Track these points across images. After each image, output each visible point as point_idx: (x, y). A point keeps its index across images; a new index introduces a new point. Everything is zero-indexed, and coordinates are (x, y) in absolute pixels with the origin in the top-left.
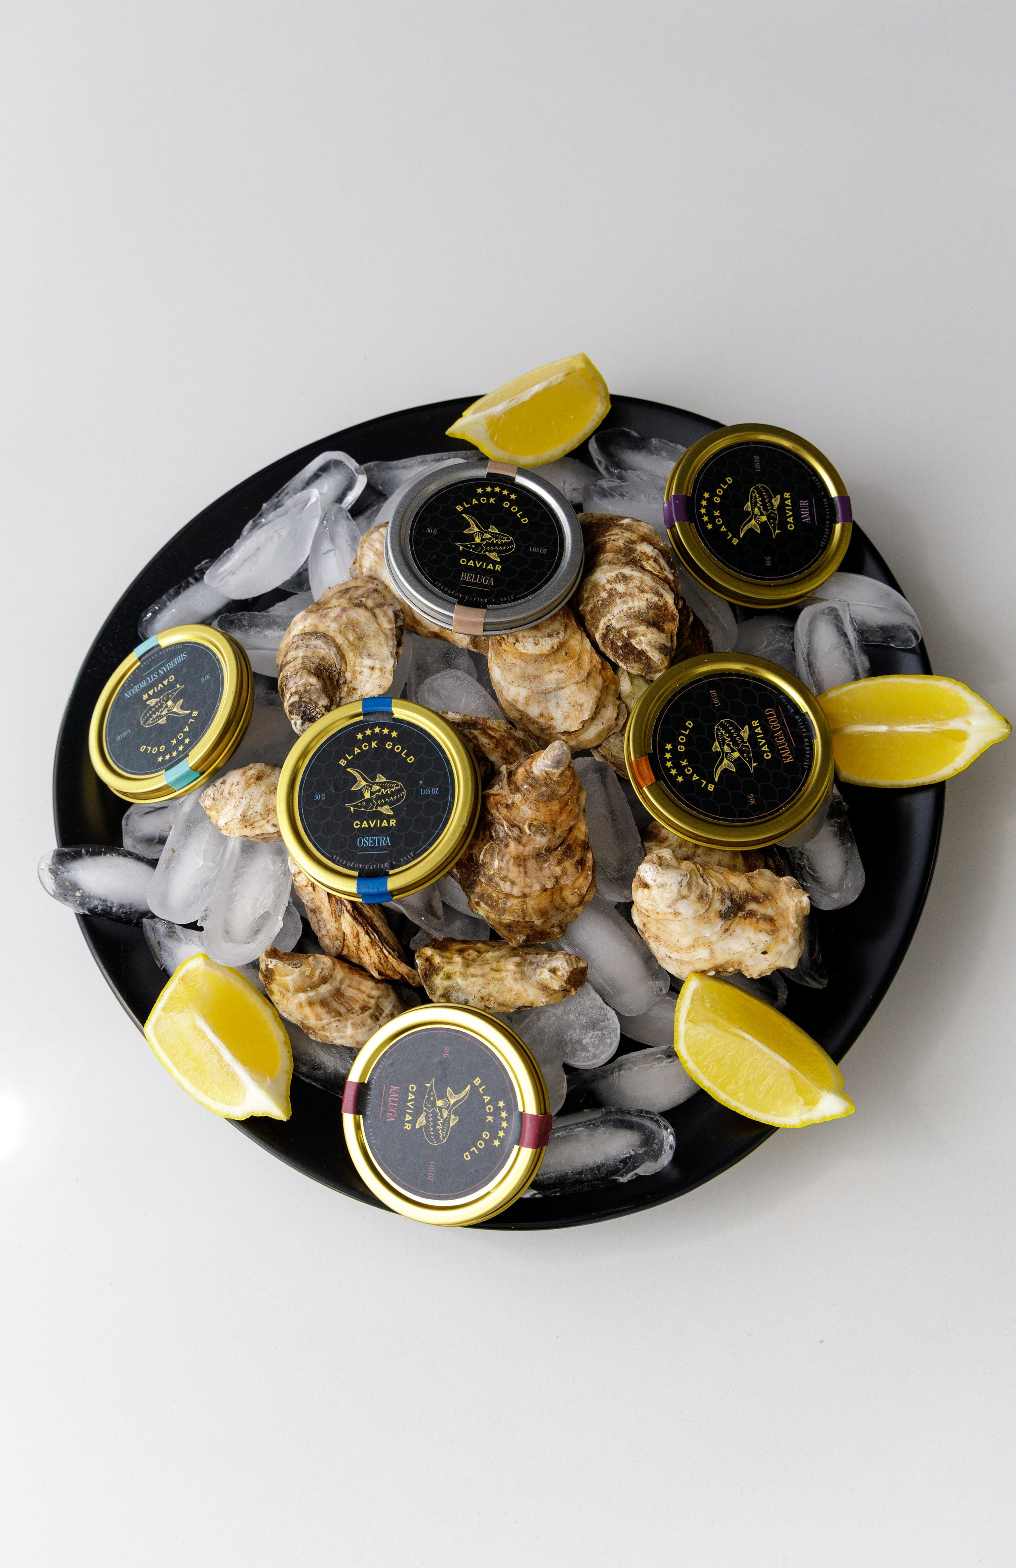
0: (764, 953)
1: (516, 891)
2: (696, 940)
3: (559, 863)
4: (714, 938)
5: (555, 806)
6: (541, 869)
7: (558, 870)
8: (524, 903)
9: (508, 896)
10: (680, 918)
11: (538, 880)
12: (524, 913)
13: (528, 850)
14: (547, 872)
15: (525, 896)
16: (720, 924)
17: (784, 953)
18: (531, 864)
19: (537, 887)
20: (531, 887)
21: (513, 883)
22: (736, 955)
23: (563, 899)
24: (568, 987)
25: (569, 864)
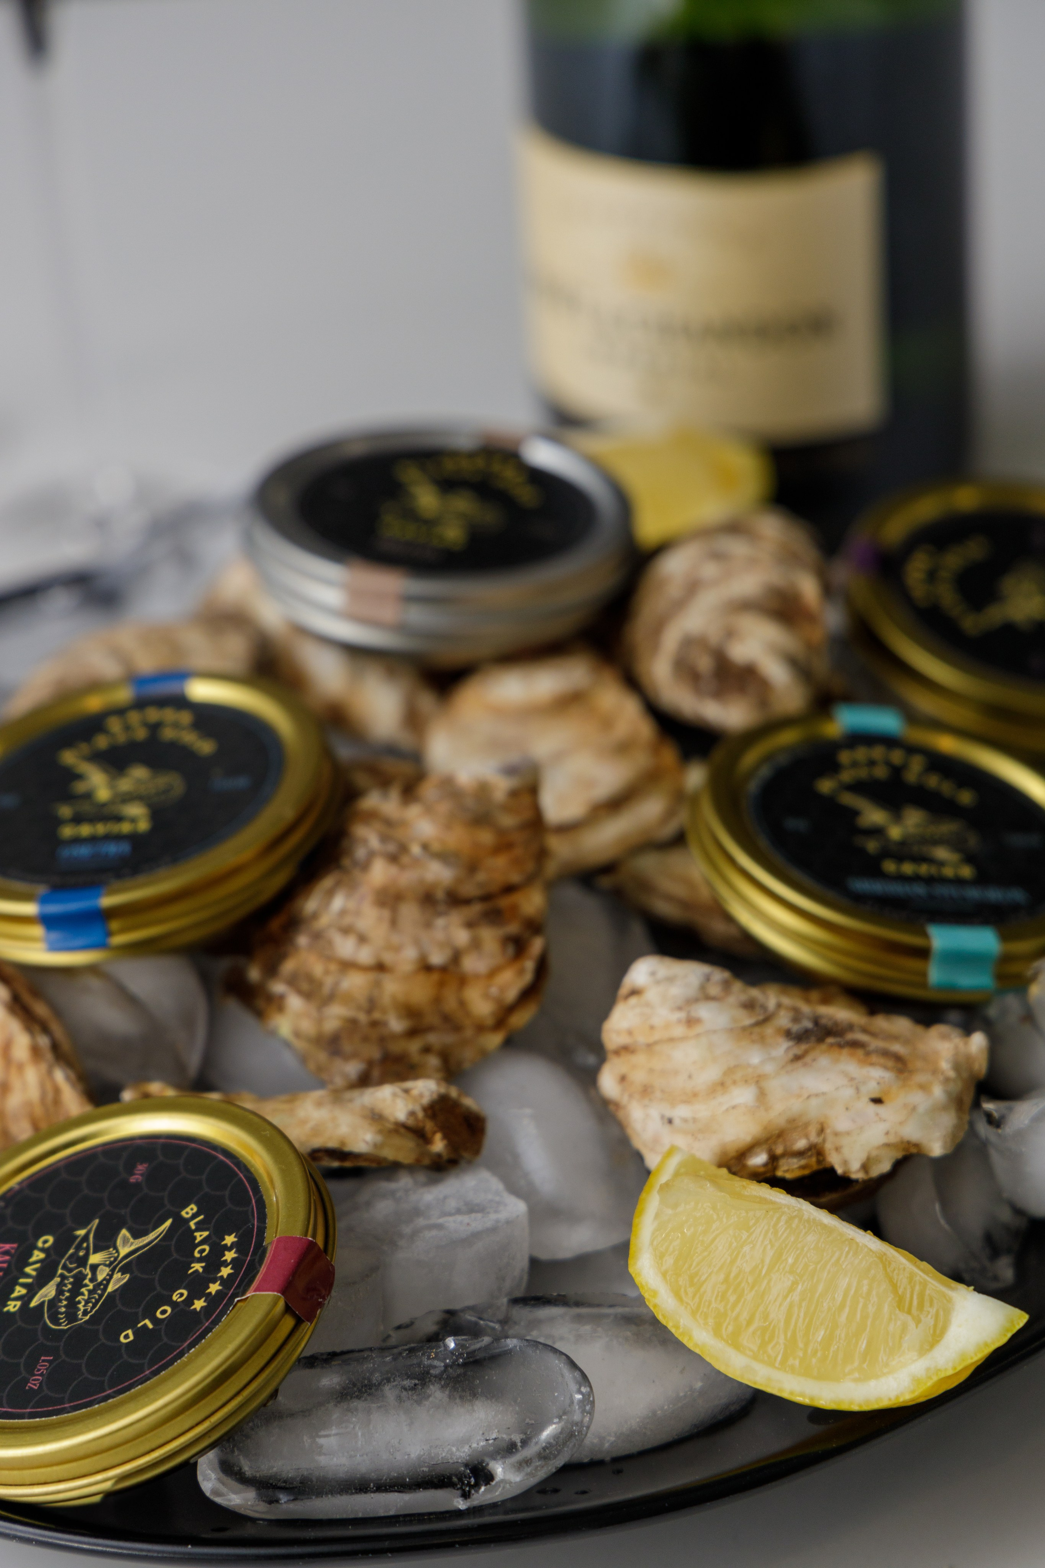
0: (877, 1101)
1: (365, 956)
2: (730, 1071)
3: (470, 925)
4: (769, 1068)
5: (486, 837)
6: (428, 925)
7: (462, 937)
8: (377, 984)
9: (348, 966)
10: (698, 1029)
11: (417, 942)
12: (372, 1004)
13: (406, 878)
14: (439, 934)
15: (380, 967)
16: (782, 1048)
17: (921, 1109)
18: (410, 912)
19: (409, 955)
20: (397, 949)
21: (362, 939)
22: (814, 1102)
23: (462, 1004)
24: (429, 1126)
25: (490, 936)
